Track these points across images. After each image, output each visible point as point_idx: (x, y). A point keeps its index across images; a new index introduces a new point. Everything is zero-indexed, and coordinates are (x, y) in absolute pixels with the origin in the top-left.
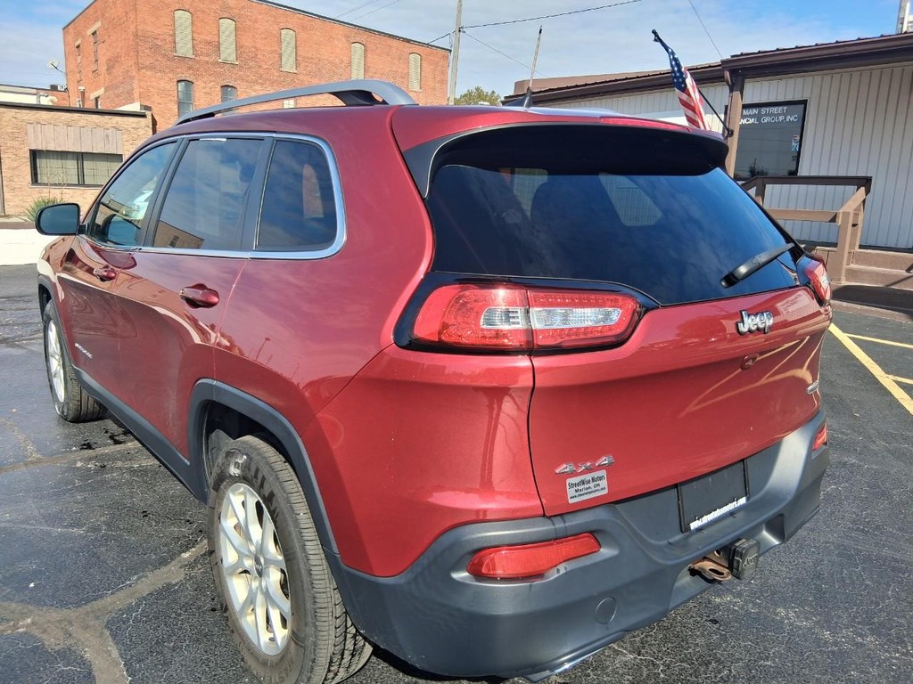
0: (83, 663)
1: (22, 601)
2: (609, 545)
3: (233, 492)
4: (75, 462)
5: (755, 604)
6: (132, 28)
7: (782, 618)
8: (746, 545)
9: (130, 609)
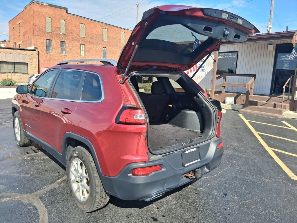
0: (34, 206)
1: (15, 192)
2: (164, 168)
3: (74, 161)
4: (24, 158)
5: (208, 190)
6: (32, 23)
7: (215, 193)
8: (198, 170)
9: (45, 194)
